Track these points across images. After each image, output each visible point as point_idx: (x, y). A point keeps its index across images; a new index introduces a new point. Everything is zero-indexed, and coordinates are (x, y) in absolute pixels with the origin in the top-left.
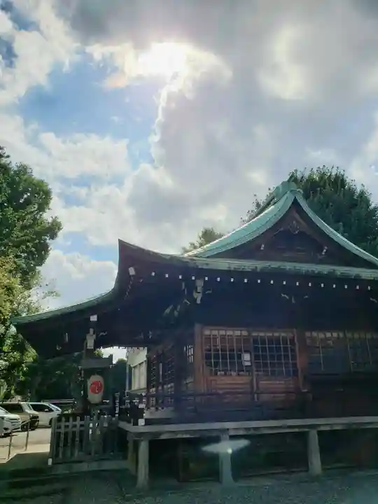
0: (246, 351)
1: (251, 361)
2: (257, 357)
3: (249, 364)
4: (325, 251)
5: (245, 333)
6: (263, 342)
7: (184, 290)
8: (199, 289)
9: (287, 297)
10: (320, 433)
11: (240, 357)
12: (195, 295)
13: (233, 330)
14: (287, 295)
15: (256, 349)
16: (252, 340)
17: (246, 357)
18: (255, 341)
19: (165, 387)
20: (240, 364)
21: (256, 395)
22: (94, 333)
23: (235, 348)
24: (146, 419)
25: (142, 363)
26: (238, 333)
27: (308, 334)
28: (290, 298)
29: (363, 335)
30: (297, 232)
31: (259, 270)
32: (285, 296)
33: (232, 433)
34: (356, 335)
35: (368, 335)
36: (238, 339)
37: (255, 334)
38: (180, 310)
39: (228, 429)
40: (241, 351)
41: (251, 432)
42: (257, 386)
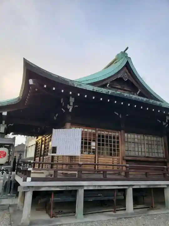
0: (94, 141)
1: (96, 146)
2: (99, 144)
3: (94, 148)
4: (139, 92)
5: (94, 131)
6: (103, 136)
7: (62, 103)
8: (71, 104)
9: (118, 114)
11: (90, 144)
12: (68, 107)
13: (88, 129)
14: (118, 113)
15: (99, 140)
16: (97, 135)
17: (93, 144)
18: (99, 136)
19: (44, 157)
20: (90, 148)
21: (96, 166)
22: (5, 124)
23: (88, 139)
25: (33, 145)
26: (90, 130)
27: (126, 135)
28: (119, 114)
29: (152, 138)
30: (126, 80)
31: (110, 94)
32: (117, 113)
33: (85, 188)
34: (149, 138)
35: (155, 139)
36: (90, 134)
37: (99, 132)
38: (57, 116)
39: (83, 186)
40: (91, 140)
41: (97, 188)
42: (98, 160)
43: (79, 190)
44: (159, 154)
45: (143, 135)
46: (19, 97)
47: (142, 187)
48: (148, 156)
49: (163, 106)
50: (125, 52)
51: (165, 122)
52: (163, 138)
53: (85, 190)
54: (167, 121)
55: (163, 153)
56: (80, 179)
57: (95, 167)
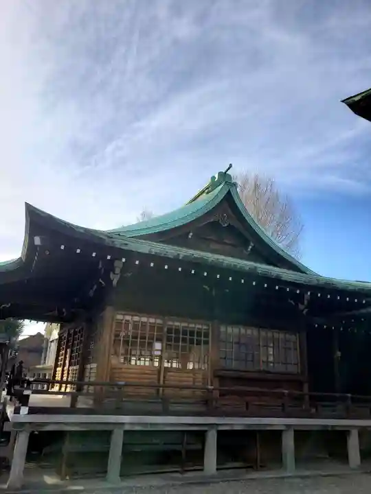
0: (158, 340)
1: (161, 350)
3: (159, 353)
4: (250, 247)
5: (159, 321)
6: (177, 331)
7: (101, 269)
8: (118, 271)
9: (208, 289)
10: (220, 433)
11: (151, 345)
12: (112, 276)
13: (148, 317)
14: (208, 287)
15: (169, 339)
16: (166, 330)
17: (158, 346)
18: (170, 331)
21: (161, 389)
23: (147, 336)
24: (30, 407)
25: (54, 341)
26: (152, 320)
27: (223, 329)
28: (211, 290)
29: (276, 335)
30: (226, 225)
31: (180, 258)
32: (206, 287)
33: (127, 428)
34: (270, 334)
35: (282, 336)
36: (152, 327)
37: (170, 323)
38: (96, 289)
39: (123, 424)
40: (153, 339)
41: (149, 428)
42: (164, 377)
43: (115, 431)
44: (289, 366)
45: (257, 329)
46: (20, 258)
47: (236, 428)
48: (266, 369)
49: (282, 279)
50: (227, 173)
51: (303, 303)
52: (298, 335)
53: (126, 432)
54: (306, 302)
55: (297, 364)
56: (119, 411)
57: (158, 390)
